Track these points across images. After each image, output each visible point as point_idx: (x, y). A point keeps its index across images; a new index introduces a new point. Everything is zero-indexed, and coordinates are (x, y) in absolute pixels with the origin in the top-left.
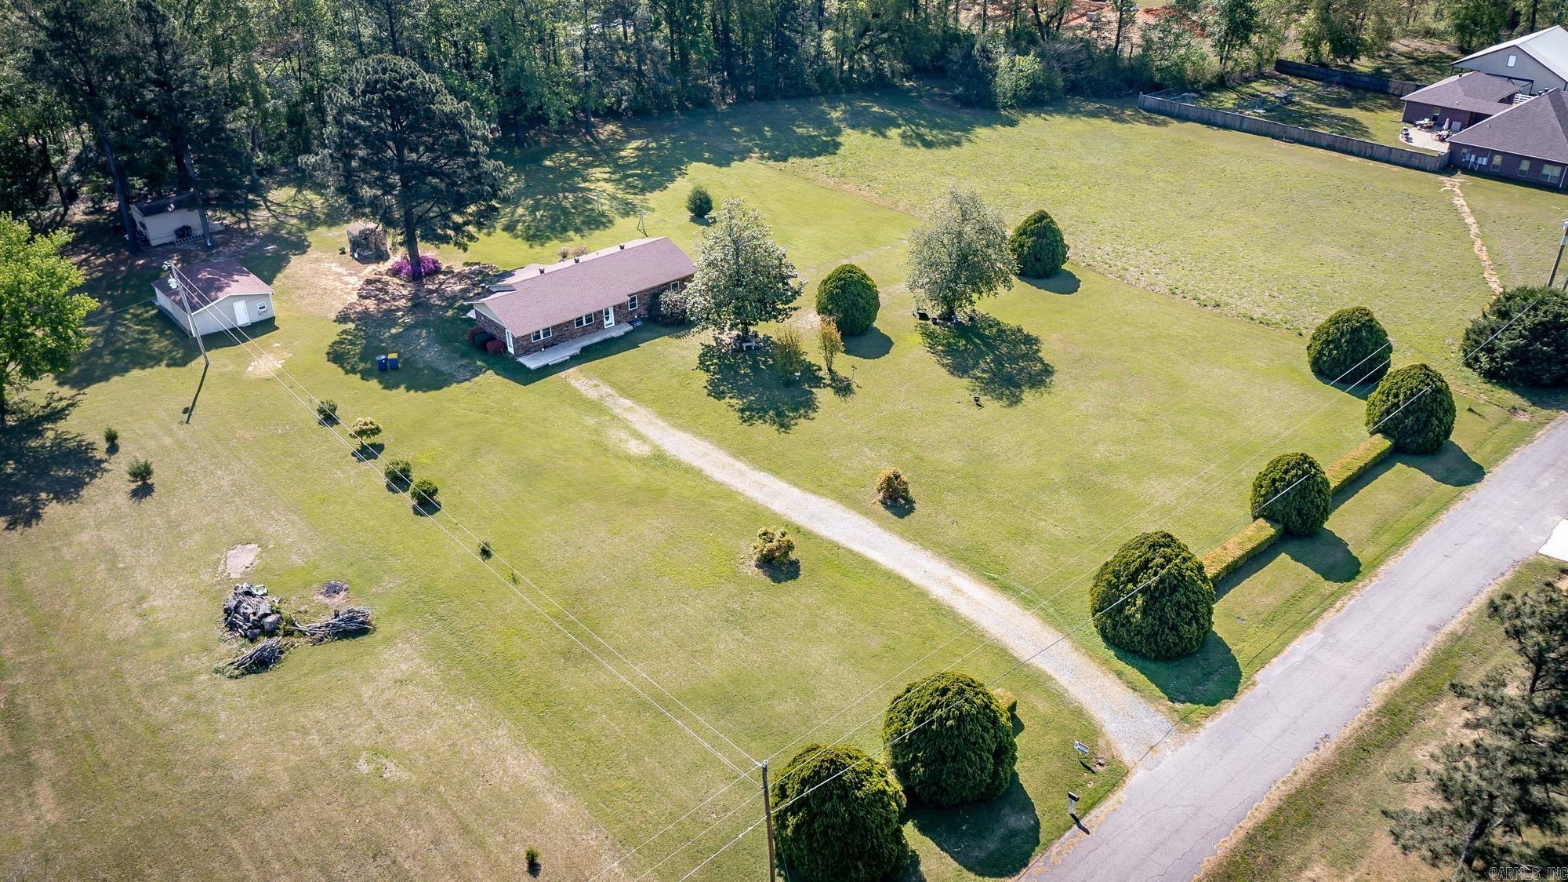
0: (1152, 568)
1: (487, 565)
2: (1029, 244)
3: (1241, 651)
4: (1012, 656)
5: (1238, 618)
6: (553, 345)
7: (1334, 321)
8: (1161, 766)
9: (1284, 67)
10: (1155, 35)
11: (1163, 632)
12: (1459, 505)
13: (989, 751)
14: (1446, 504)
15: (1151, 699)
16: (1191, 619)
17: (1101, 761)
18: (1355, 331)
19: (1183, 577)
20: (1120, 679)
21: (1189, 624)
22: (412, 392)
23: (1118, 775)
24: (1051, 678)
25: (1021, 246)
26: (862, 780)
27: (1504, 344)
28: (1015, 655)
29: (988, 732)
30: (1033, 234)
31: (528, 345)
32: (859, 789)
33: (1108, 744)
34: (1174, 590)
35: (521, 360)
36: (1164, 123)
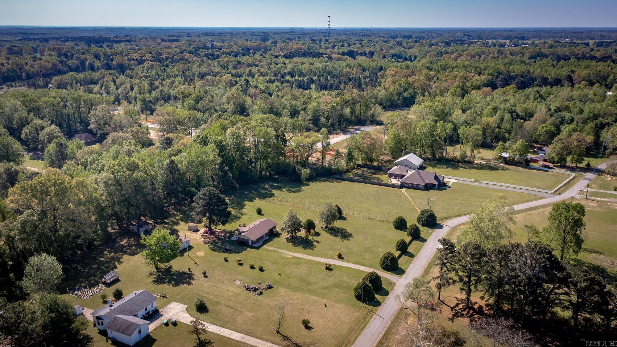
1: (282, 276)
3: (403, 268)
5: (401, 263)
6: (258, 242)
7: (397, 219)
8: (399, 282)
9: (359, 165)
10: (332, 161)
11: (393, 266)
12: (425, 245)
14: (423, 245)
16: (396, 264)
17: (392, 283)
18: (401, 220)
23: (395, 284)
27: (424, 219)
31: (253, 242)
33: (391, 281)
35: (253, 245)
36: (340, 182)
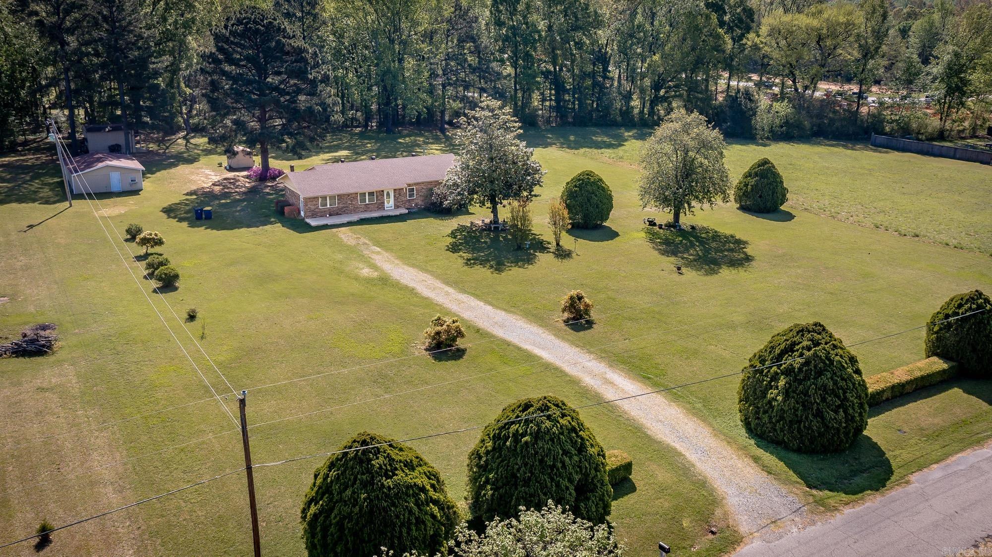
0: (797, 350)
1: (187, 328)
2: (753, 183)
3: (898, 457)
4: (645, 433)
5: (899, 430)
6: (337, 214)
8: (783, 540)
11: (807, 418)
13: (571, 481)
15: (787, 482)
16: (839, 407)
17: (714, 529)
19: (832, 362)
20: (756, 462)
21: (836, 412)
22: (209, 230)
23: (729, 543)
24: (680, 454)
25: (746, 185)
26: (396, 469)
28: (649, 433)
29: (571, 458)
30: (756, 175)
31: (315, 210)
32: (388, 477)
33: (726, 514)
34: (820, 373)
35: (308, 220)
